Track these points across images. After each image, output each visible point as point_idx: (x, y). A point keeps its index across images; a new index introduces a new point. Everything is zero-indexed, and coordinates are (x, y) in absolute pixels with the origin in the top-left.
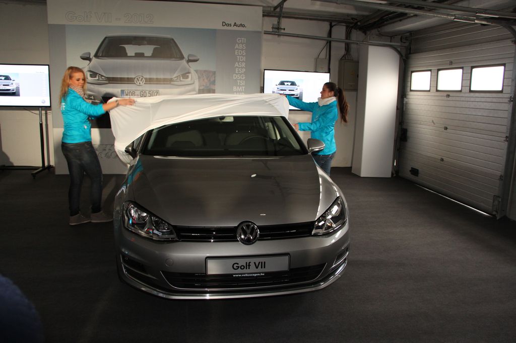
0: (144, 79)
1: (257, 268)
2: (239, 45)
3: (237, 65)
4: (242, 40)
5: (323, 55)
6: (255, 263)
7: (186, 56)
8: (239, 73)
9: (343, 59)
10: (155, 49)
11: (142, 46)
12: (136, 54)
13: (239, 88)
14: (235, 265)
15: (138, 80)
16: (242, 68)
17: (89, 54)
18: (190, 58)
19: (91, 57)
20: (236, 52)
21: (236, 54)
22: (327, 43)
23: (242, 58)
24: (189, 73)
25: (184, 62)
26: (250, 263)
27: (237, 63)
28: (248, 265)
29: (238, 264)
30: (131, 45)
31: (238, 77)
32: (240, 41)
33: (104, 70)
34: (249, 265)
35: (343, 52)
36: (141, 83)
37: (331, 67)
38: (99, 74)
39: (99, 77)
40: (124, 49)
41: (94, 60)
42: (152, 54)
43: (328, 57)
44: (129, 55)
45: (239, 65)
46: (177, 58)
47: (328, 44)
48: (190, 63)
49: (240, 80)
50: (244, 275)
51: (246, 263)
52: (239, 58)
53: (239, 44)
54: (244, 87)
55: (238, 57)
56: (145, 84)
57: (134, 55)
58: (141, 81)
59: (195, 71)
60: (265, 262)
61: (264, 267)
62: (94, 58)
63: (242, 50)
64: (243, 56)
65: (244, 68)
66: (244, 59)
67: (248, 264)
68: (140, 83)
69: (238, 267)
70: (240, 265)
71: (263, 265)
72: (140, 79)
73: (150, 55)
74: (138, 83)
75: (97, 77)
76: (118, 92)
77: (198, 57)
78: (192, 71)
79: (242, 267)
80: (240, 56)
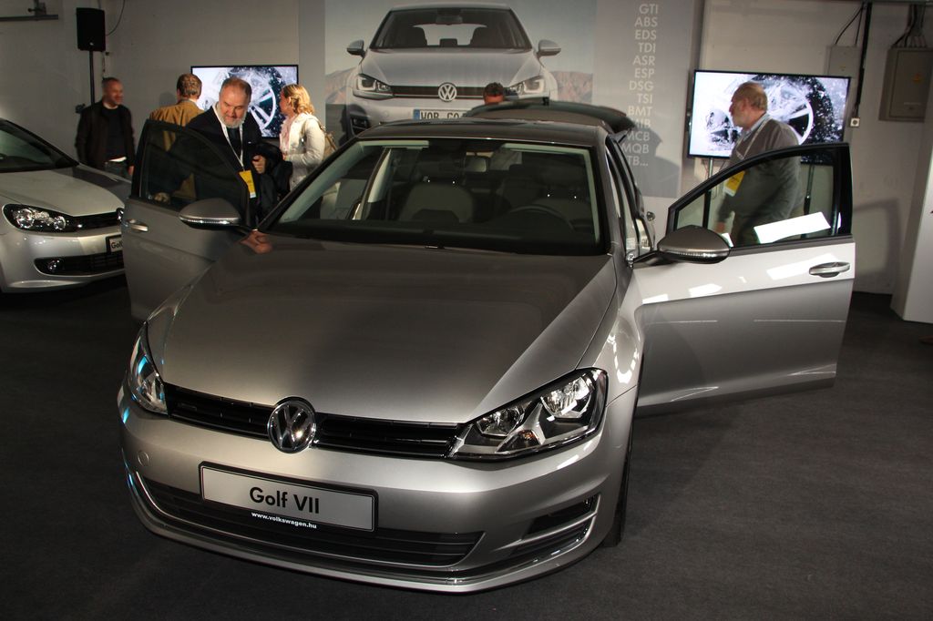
0: (455, 90)
1: (301, 508)
2: (643, 20)
3: (637, 60)
4: (650, 8)
5: (850, 38)
6: (296, 496)
7: (534, 43)
8: (640, 79)
9: (899, 45)
10: (477, 32)
11: (453, 26)
12: (442, 41)
13: (641, 108)
14: (256, 493)
15: (445, 92)
16: (648, 67)
17: (362, 43)
18: (543, 48)
19: (365, 49)
20: (637, 34)
21: (636, 37)
22: (862, 9)
23: (648, 48)
24: (539, 77)
25: (530, 56)
26: (285, 493)
27: (637, 57)
28: (281, 499)
29: (261, 491)
30: (434, 25)
31: (638, 87)
32: (647, 10)
33: (387, 72)
34: (284, 499)
35: (902, 29)
36: (450, 97)
37: (867, 66)
38: (378, 81)
39: (377, 85)
40: (422, 32)
41: (370, 54)
42: (472, 41)
43: (860, 43)
44: (429, 44)
45: (642, 61)
46: (517, 48)
47: (865, 12)
48: (542, 58)
49: (644, 91)
50: (274, 519)
51: (278, 492)
52: (643, 47)
53: (643, 17)
54: (649, 108)
55: (641, 44)
56: (456, 98)
57: (438, 44)
58: (450, 92)
59: (552, 73)
60: (317, 500)
61: (317, 512)
62: (369, 50)
63: (650, 29)
64: (652, 42)
65: (651, 67)
66: (653, 48)
67: (281, 496)
68: (447, 98)
69: (262, 497)
70: (265, 494)
71: (315, 505)
72: (448, 90)
73: (468, 43)
74: (445, 97)
75: (374, 84)
76: (409, 113)
77: (560, 46)
78: (546, 73)
79: (270, 500)
80: (645, 41)
